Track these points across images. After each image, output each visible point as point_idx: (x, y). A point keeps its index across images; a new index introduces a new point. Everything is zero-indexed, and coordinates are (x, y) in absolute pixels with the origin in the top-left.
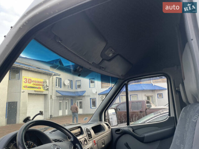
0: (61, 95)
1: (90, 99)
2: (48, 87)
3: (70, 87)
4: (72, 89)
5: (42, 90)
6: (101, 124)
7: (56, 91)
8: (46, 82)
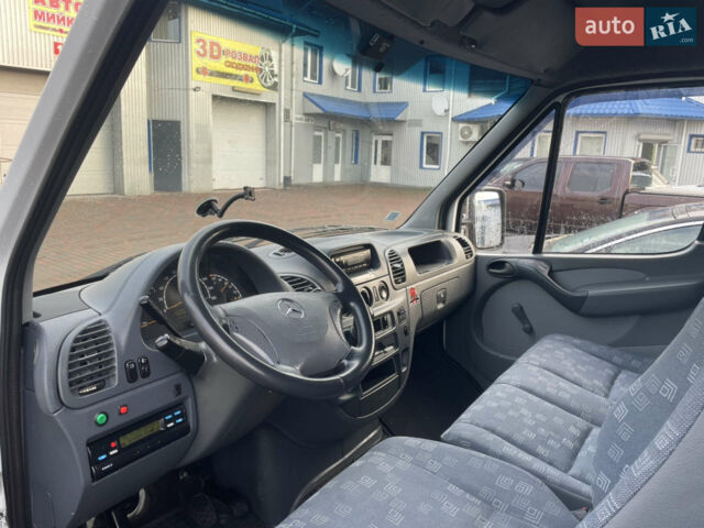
0: (319, 111)
1: (423, 133)
2: (276, 79)
3: (353, 86)
4: (359, 90)
5: (256, 86)
6: (442, 240)
7: (305, 95)
8: (271, 60)
